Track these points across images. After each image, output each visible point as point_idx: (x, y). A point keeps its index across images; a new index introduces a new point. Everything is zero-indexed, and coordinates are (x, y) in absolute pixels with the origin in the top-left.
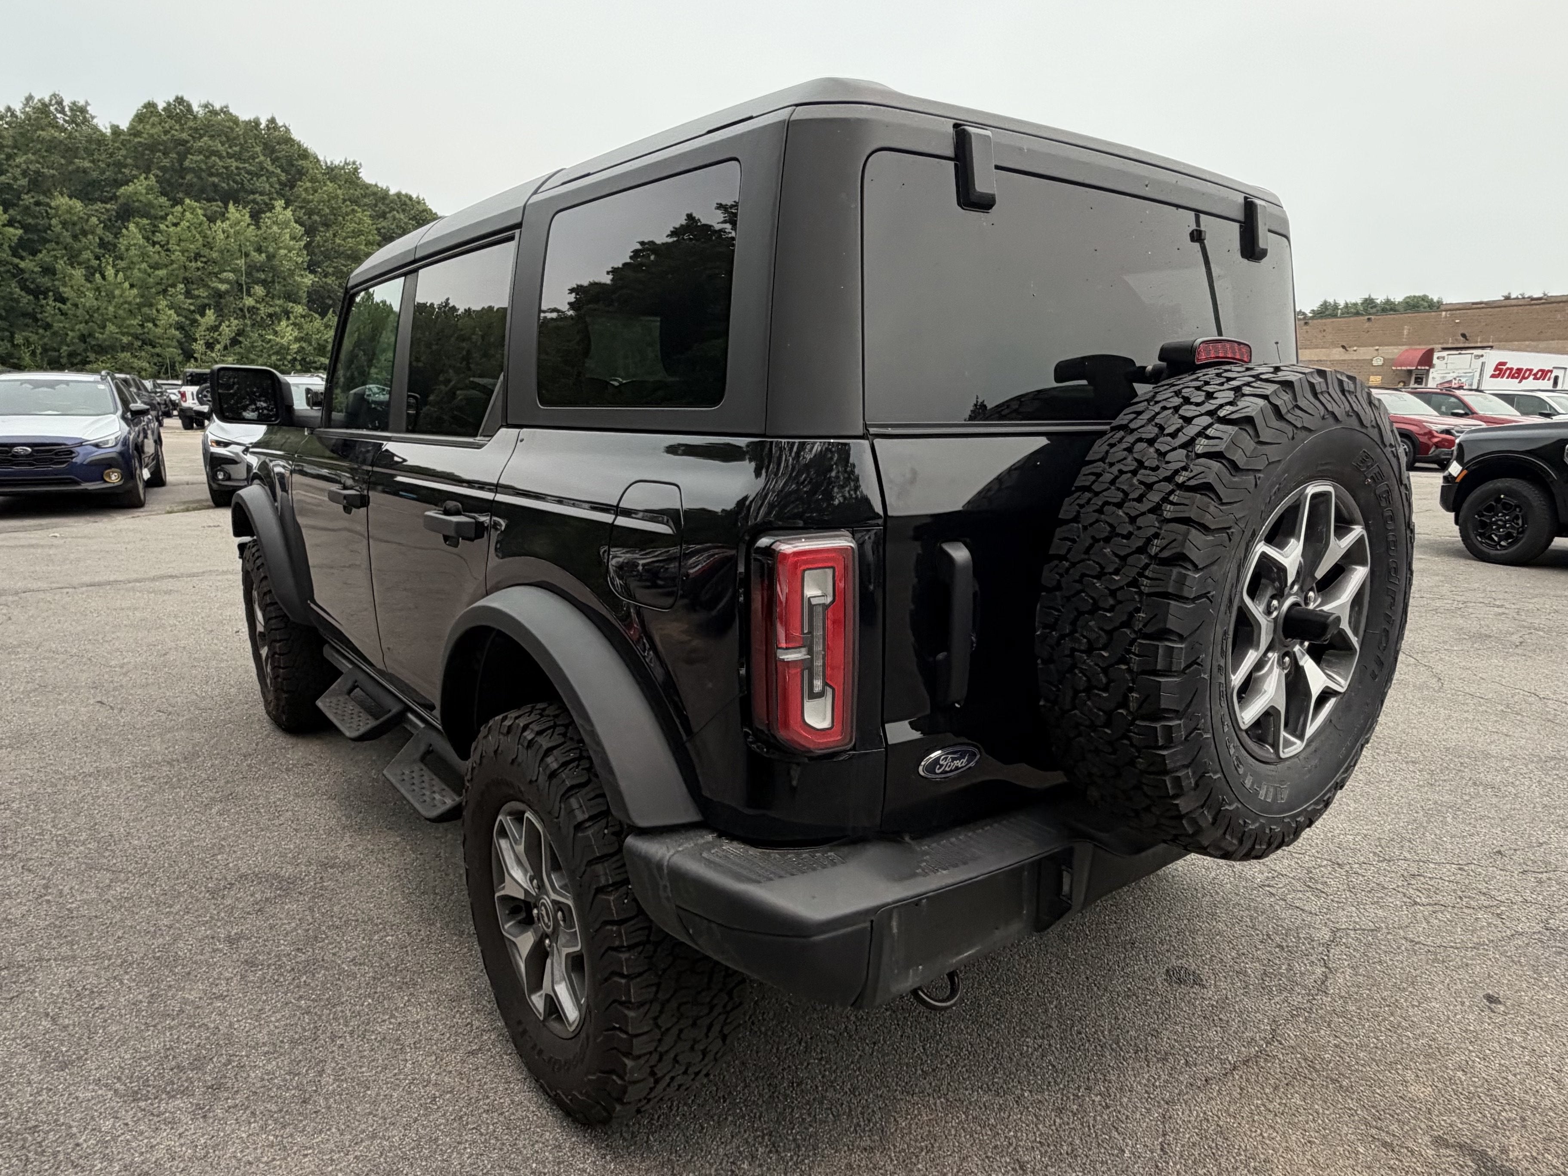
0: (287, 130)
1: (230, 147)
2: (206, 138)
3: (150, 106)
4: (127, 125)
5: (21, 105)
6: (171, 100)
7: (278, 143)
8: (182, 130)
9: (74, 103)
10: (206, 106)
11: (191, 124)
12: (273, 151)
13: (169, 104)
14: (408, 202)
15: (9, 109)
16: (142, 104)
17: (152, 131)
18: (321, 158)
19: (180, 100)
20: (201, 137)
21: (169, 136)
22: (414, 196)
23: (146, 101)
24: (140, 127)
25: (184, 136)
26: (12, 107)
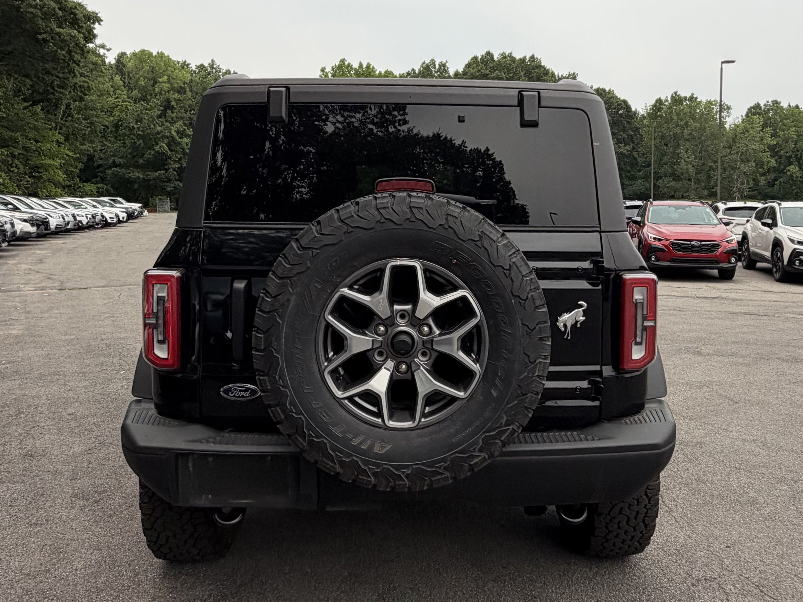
0: (540, 62)
1: (508, 74)
2: (497, 72)
3: (475, 58)
4: (462, 70)
5: (419, 67)
6: (484, 53)
7: (533, 69)
8: (486, 69)
9: (441, 63)
10: (502, 54)
11: (491, 65)
12: (530, 73)
13: (482, 56)
14: (603, 93)
15: (413, 70)
16: (470, 58)
17: (473, 71)
18: (556, 74)
19: (488, 53)
20: (495, 71)
21: (480, 73)
22: (607, 90)
23: (473, 56)
24: (467, 70)
25: (487, 72)
26: (414, 68)
